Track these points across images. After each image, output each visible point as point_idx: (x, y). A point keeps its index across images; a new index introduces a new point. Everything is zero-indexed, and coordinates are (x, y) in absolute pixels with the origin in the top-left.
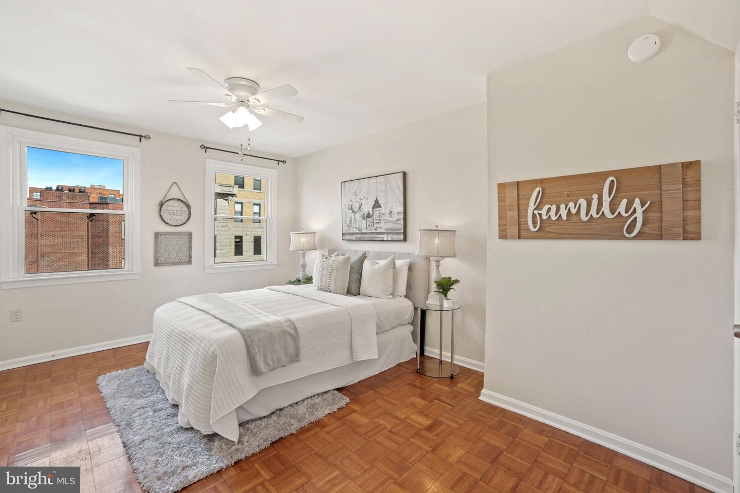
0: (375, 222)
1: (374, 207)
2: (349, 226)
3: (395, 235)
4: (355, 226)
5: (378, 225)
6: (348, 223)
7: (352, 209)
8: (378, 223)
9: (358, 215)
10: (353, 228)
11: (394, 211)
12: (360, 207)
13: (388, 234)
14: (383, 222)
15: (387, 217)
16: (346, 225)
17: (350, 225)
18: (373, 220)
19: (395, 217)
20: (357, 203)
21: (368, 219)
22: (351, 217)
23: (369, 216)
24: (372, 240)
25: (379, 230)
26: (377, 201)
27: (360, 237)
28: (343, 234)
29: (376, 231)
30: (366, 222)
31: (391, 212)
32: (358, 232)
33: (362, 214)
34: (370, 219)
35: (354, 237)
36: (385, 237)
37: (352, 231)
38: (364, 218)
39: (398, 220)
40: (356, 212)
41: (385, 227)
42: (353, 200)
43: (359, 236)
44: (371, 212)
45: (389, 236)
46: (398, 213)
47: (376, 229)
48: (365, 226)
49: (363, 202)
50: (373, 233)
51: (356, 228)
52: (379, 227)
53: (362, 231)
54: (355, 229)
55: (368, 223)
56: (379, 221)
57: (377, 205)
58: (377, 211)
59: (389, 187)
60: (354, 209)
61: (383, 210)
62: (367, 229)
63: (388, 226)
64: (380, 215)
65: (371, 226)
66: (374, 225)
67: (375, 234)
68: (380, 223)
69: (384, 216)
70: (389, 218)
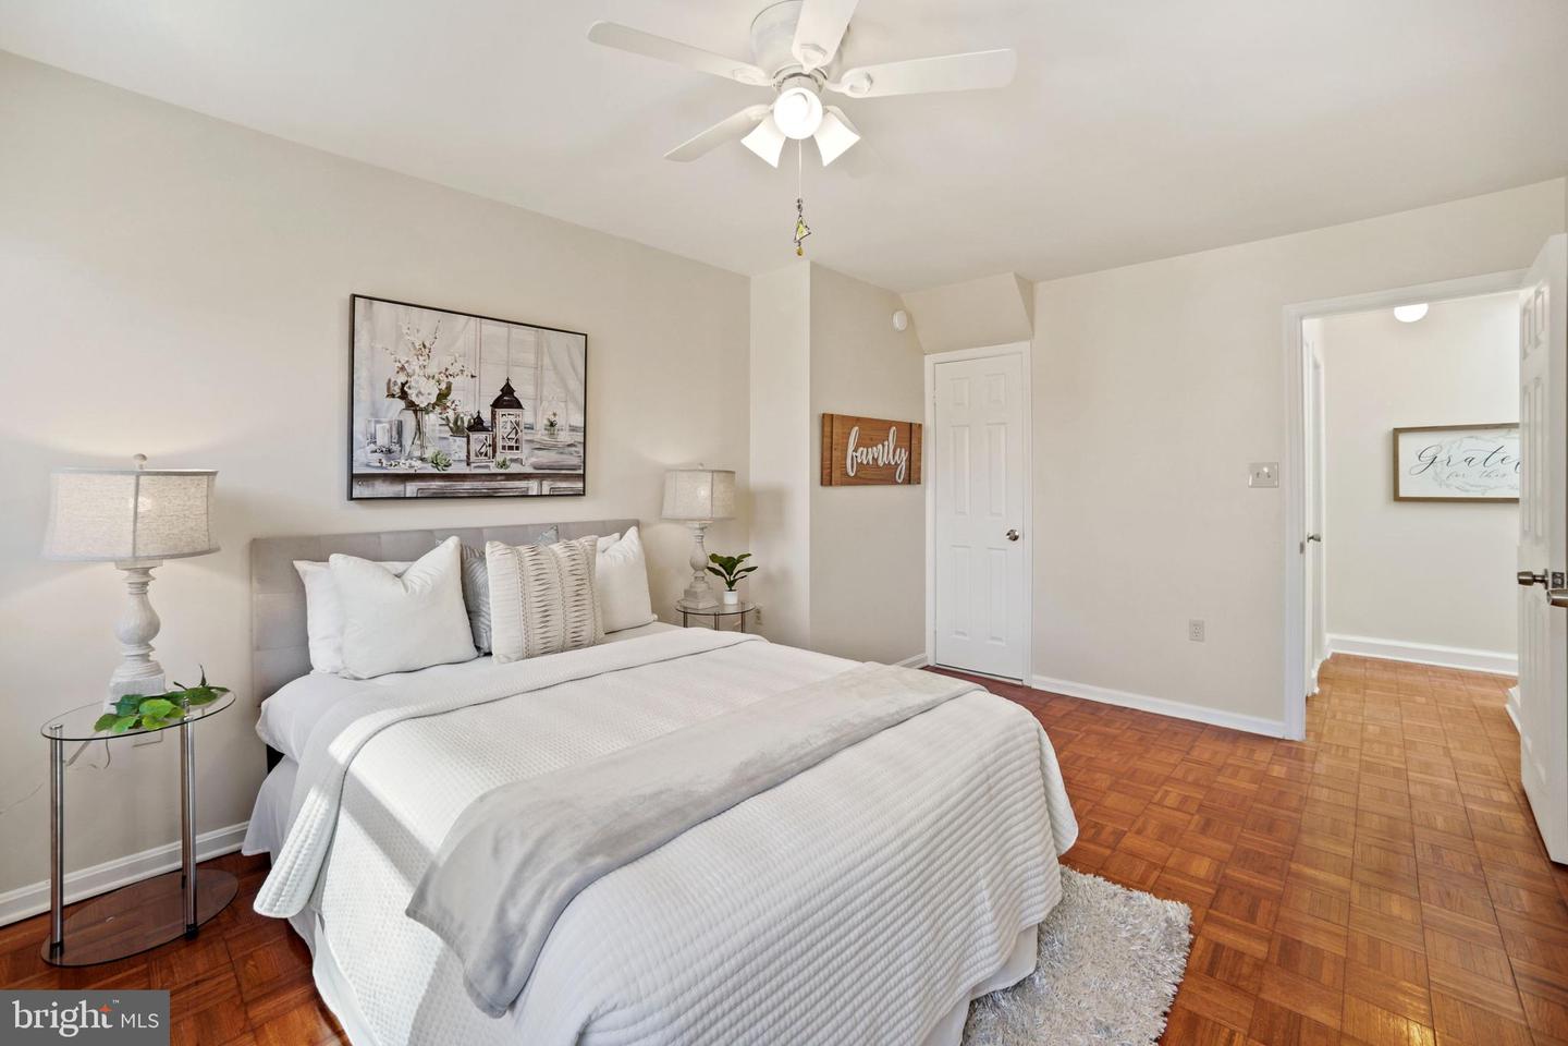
0: (500, 444)
1: (497, 404)
2: (390, 451)
3: (560, 481)
4: (417, 453)
5: (509, 455)
6: (382, 440)
7: (404, 395)
8: (511, 448)
9: (432, 420)
10: (410, 457)
11: (560, 421)
12: (443, 396)
13: (542, 477)
14: (525, 448)
15: (541, 435)
16: (373, 447)
17: (396, 448)
18: (494, 439)
19: (564, 437)
20: (432, 382)
21: (474, 436)
22: (400, 425)
23: (477, 425)
24: (490, 496)
25: (514, 469)
26: (508, 390)
27: (442, 488)
28: (354, 478)
29: (503, 471)
30: (468, 443)
31: (552, 424)
32: (436, 471)
33: (452, 419)
34: (482, 436)
35: (411, 489)
36: (533, 487)
37: (403, 469)
38: (457, 430)
39: (569, 445)
40: (426, 410)
41: (533, 460)
42: (414, 366)
43: (436, 485)
44: (486, 416)
45: (544, 482)
46: (573, 429)
47: (503, 465)
48: (463, 456)
49: (456, 382)
50: (492, 477)
51: (422, 459)
52: (512, 460)
53: (450, 471)
54: (418, 464)
55: (475, 447)
56: (513, 444)
57: (507, 399)
58: (506, 418)
59: (546, 361)
60: (413, 398)
61: (527, 416)
62: (468, 465)
63: (546, 458)
64: (516, 427)
65: (486, 455)
66: (498, 454)
67: (499, 478)
68: (517, 448)
69: (530, 431)
70: (546, 438)
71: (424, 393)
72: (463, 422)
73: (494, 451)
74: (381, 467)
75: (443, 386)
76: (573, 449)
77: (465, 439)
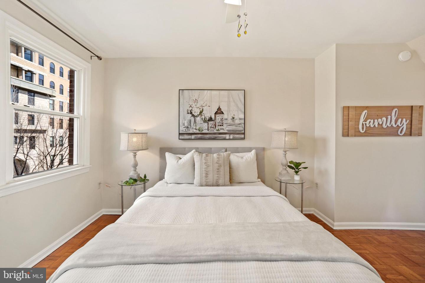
0: (217, 124)
1: (216, 113)
2: (188, 127)
3: (236, 135)
4: (194, 128)
5: (220, 127)
6: (186, 125)
7: (191, 113)
8: (220, 125)
9: (198, 119)
10: (193, 129)
11: (236, 117)
12: (201, 112)
13: (230, 134)
14: (225, 126)
15: (230, 121)
16: (184, 126)
17: (189, 126)
18: (215, 123)
19: (237, 122)
20: (198, 109)
21: (210, 123)
22: (190, 120)
23: (211, 119)
24: (214, 139)
25: (221, 131)
26: (219, 109)
27: (201, 137)
28: (180, 134)
29: (218, 132)
30: (208, 124)
31: (233, 118)
32: (199, 132)
33: (203, 118)
34: (212, 122)
35: (193, 137)
36: (227, 136)
37: (191, 132)
38: (205, 121)
39: (239, 124)
40: (197, 116)
41: (227, 129)
42: (194, 105)
43: (199, 136)
44: (213, 117)
46: (240, 119)
47: (218, 130)
48: (207, 128)
49: (204, 108)
50: (215, 134)
51: (196, 129)
52: (221, 129)
53: (203, 132)
54: (195, 130)
55: (210, 125)
56: (221, 124)
57: (219, 111)
58: (219, 117)
59: (231, 99)
60: (193, 113)
61: (225, 116)
62: (208, 130)
63: (231, 128)
64: (222, 119)
65: (213, 128)
66: (216, 127)
67: (217, 134)
68: (222, 125)
69: (226, 120)
70: (232, 122)
71: (196, 112)
72: (206, 119)
73: (215, 126)
74: (186, 131)
75: (201, 110)
76: (240, 125)
77: (207, 123)
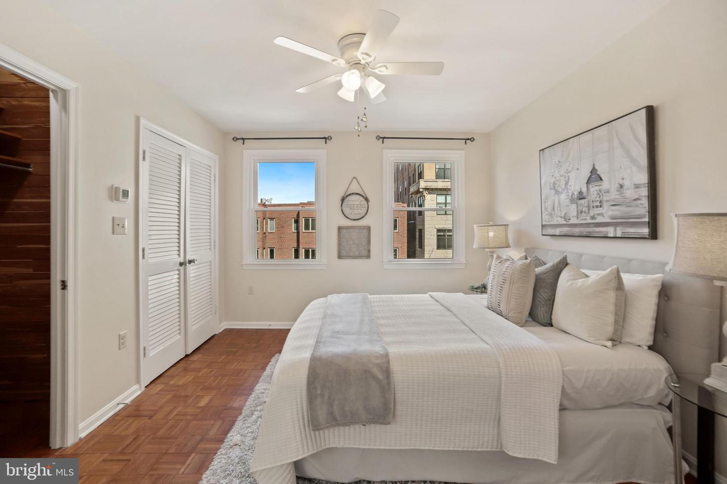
0: (592, 205)
1: (588, 182)
2: (551, 214)
3: (630, 227)
4: (559, 214)
5: (599, 210)
6: (549, 209)
7: (554, 188)
8: (597, 207)
9: (563, 196)
10: (557, 217)
11: (627, 183)
12: (567, 184)
13: (615, 225)
14: (605, 205)
15: (614, 195)
16: (546, 213)
17: (553, 212)
18: (589, 202)
19: (630, 193)
20: (563, 178)
21: (580, 202)
22: (554, 201)
23: (581, 196)
24: (588, 236)
25: (599, 220)
26: (594, 171)
27: (568, 231)
28: (543, 226)
29: (593, 221)
30: (577, 207)
31: (621, 186)
32: (565, 223)
33: (570, 195)
34: (583, 201)
35: (558, 231)
36: (611, 232)
37: (555, 222)
38: (572, 201)
39: (636, 200)
40: (561, 193)
41: (610, 213)
42: (557, 174)
43: (566, 229)
44: (584, 190)
45: (618, 228)
46: (637, 186)
47: (593, 218)
48: (575, 214)
49: (571, 175)
50: (588, 225)
51: (561, 217)
52: (599, 214)
53: (571, 222)
54: (559, 219)
55: (580, 208)
56: (598, 204)
57: (594, 177)
58: (595, 188)
59: (616, 142)
60: (557, 188)
61: (605, 185)
62: (578, 218)
63: (617, 211)
64: (599, 193)
65: (585, 213)
66: (591, 211)
67: (592, 226)
68: (601, 206)
69: (608, 194)
70: (618, 197)
71: (560, 185)
72: (574, 195)
73: (589, 210)
74: (549, 222)
75: (567, 178)
76: (639, 202)
77: (576, 205)
